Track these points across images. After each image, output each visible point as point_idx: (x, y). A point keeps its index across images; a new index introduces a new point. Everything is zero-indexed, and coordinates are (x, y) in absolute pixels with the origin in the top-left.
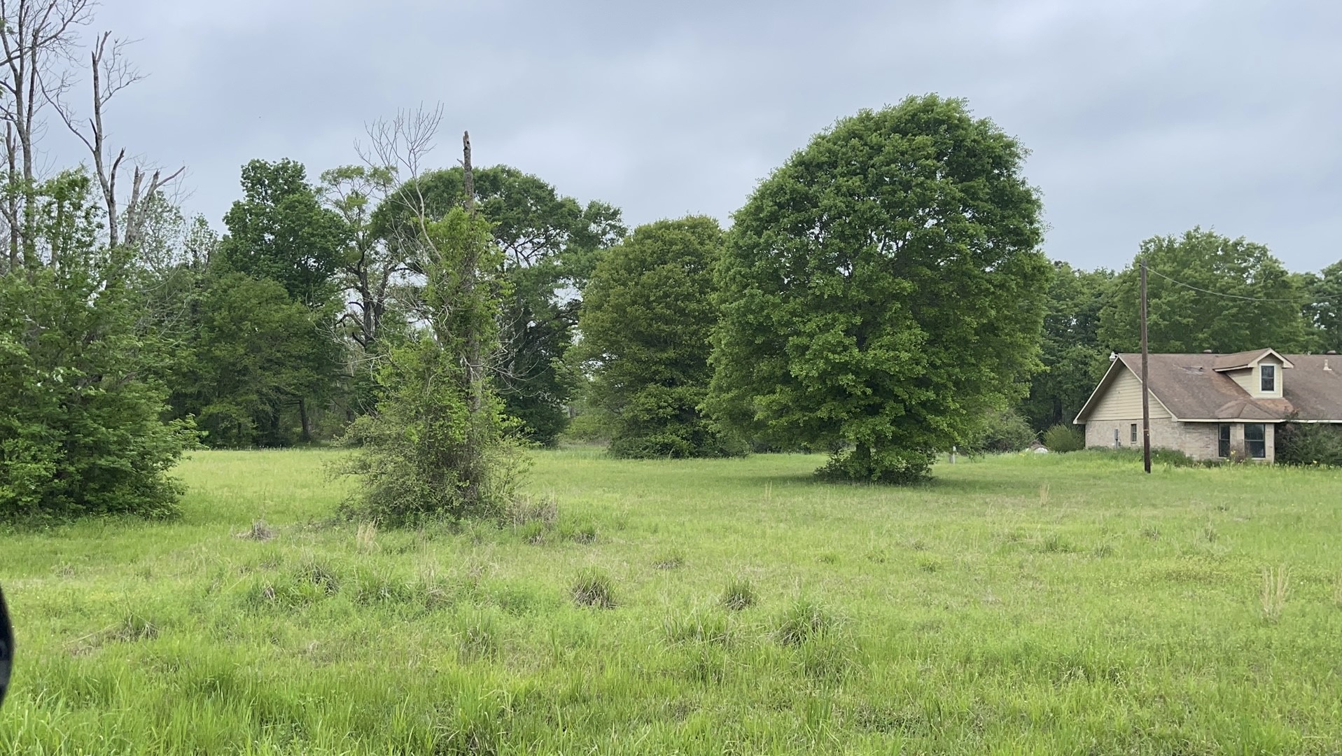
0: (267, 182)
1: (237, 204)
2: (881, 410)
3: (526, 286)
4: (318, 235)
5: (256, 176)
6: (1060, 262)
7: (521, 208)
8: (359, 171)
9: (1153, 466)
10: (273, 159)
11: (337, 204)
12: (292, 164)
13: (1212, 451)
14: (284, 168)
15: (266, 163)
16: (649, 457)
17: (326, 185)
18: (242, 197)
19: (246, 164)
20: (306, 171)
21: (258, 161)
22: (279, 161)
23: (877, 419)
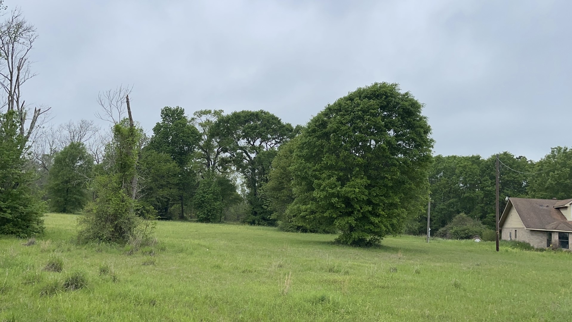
0: (170, 115)
1: (158, 124)
2: (352, 214)
3: (263, 159)
4: (185, 136)
5: (168, 113)
6: (522, 157)
7: (266, 127)
8: (209, 112)
9: (500, 248)
10: (173, 107)
11: (201, 124)
12: (180, 108)
13: (544, 244)
14: (177, 110)
15: (171, 108)
16: (292, 231)
17: (195, 117)
18: (160, 121)
19: (163, 108)
20: (185, 111)
21: (168, 107)
22: (176, 107)
23: (349, 218)
